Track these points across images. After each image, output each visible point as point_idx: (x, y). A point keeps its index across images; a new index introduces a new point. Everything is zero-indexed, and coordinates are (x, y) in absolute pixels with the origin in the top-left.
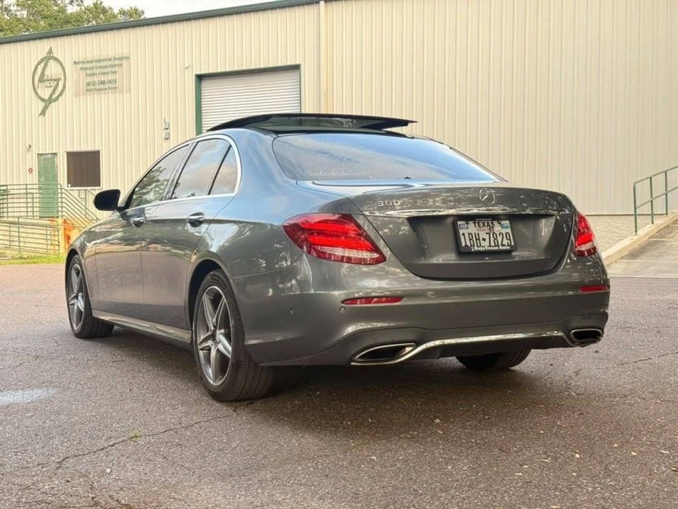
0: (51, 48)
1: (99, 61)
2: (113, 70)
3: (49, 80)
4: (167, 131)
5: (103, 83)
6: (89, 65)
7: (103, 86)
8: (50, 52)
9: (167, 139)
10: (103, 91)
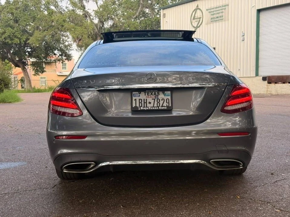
0: (198, 5)
1: (217, 8)
2: (222, 11)
3: (197, 19)
4: (243, 37)
5: (218, 17)
6: (212, 10)
7: (217, 19)
8: (198, 6)
9: (243, 40)
10: (217, 21)
